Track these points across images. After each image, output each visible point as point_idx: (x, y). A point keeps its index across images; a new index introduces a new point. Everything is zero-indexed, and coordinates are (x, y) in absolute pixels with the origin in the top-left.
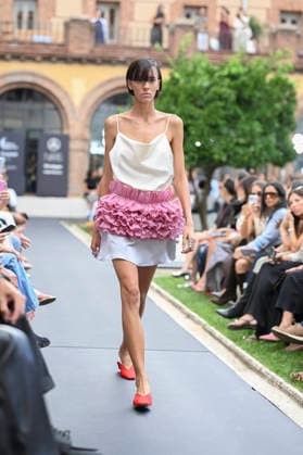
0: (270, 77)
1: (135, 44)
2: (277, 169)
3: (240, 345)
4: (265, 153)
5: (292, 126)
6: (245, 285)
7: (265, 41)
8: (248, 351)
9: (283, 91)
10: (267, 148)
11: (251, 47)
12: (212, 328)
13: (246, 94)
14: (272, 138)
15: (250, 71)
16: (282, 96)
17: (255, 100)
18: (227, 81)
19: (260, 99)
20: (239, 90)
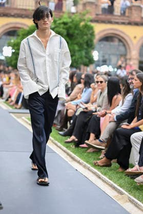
0: (82, 24)
1: (19, 7)
2: (85, 67)
3: (69, 150)
4: (80, 60)
5: (93, 47)
6: (72, 121)
7: (80, 7)
8: (73, 152)
9: (89, 30)
10: (81, 58)
11: (73, 10)
12: (56, 142)
13: (71, 32)
14: (83, 53)
15: (73, 21)
16: (88, 33)
17: (75, 35)
18: (62, 26)
19: (77, 34)
20: (68, 29)
